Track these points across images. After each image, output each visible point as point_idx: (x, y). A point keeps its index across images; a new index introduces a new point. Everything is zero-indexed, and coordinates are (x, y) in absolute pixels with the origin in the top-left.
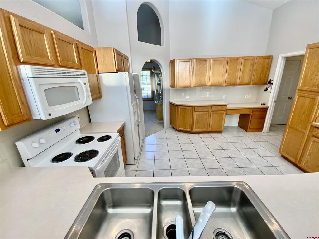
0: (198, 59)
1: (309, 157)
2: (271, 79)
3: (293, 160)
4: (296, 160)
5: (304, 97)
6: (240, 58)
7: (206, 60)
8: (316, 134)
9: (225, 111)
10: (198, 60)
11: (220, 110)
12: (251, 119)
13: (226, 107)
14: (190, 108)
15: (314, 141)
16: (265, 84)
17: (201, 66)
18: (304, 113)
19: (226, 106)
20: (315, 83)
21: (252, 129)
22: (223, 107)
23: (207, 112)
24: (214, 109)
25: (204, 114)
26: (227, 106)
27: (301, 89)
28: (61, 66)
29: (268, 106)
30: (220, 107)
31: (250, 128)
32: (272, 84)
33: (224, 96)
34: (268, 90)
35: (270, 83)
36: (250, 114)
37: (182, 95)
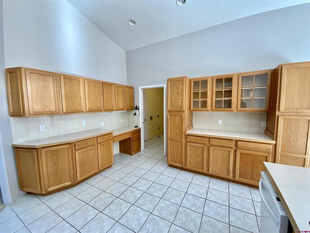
1: (190, 158)
2: (137, 106)
3: (180, 165)
4: (182, 164)
5: (174, 115)
7: (79, 79)
8: (190, 140)
9: (111, 140)
10: (66, 77)
12: (133, 142)
13: (112, 135)
14: (67, 146)
15: (190, 145)
16: (133, 109)
18: (177, 127)
19: (111, 133)
20: (179, 105)
21: (135, 150)
23: (93, 147)
24: (100, 140)
26: (113, 133)
27: (170, 110)
29: (140, 127)
31: (133, 150)
32: (139, 109)
33: (102, 123)
34: (137, 114)
35: (137, 108)
36: (131, 137)
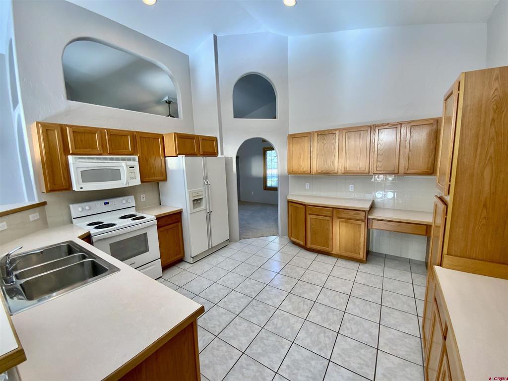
0: (319, 131)
6: (401, 124)
11: (353, 218)
17: (325, 142)
22: (359, 214)
25: (325, 220)
28: (110, 154)
30: (353, 212)
37: (306, 186)
